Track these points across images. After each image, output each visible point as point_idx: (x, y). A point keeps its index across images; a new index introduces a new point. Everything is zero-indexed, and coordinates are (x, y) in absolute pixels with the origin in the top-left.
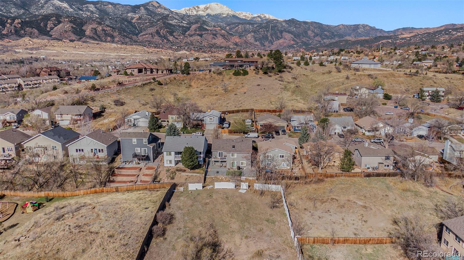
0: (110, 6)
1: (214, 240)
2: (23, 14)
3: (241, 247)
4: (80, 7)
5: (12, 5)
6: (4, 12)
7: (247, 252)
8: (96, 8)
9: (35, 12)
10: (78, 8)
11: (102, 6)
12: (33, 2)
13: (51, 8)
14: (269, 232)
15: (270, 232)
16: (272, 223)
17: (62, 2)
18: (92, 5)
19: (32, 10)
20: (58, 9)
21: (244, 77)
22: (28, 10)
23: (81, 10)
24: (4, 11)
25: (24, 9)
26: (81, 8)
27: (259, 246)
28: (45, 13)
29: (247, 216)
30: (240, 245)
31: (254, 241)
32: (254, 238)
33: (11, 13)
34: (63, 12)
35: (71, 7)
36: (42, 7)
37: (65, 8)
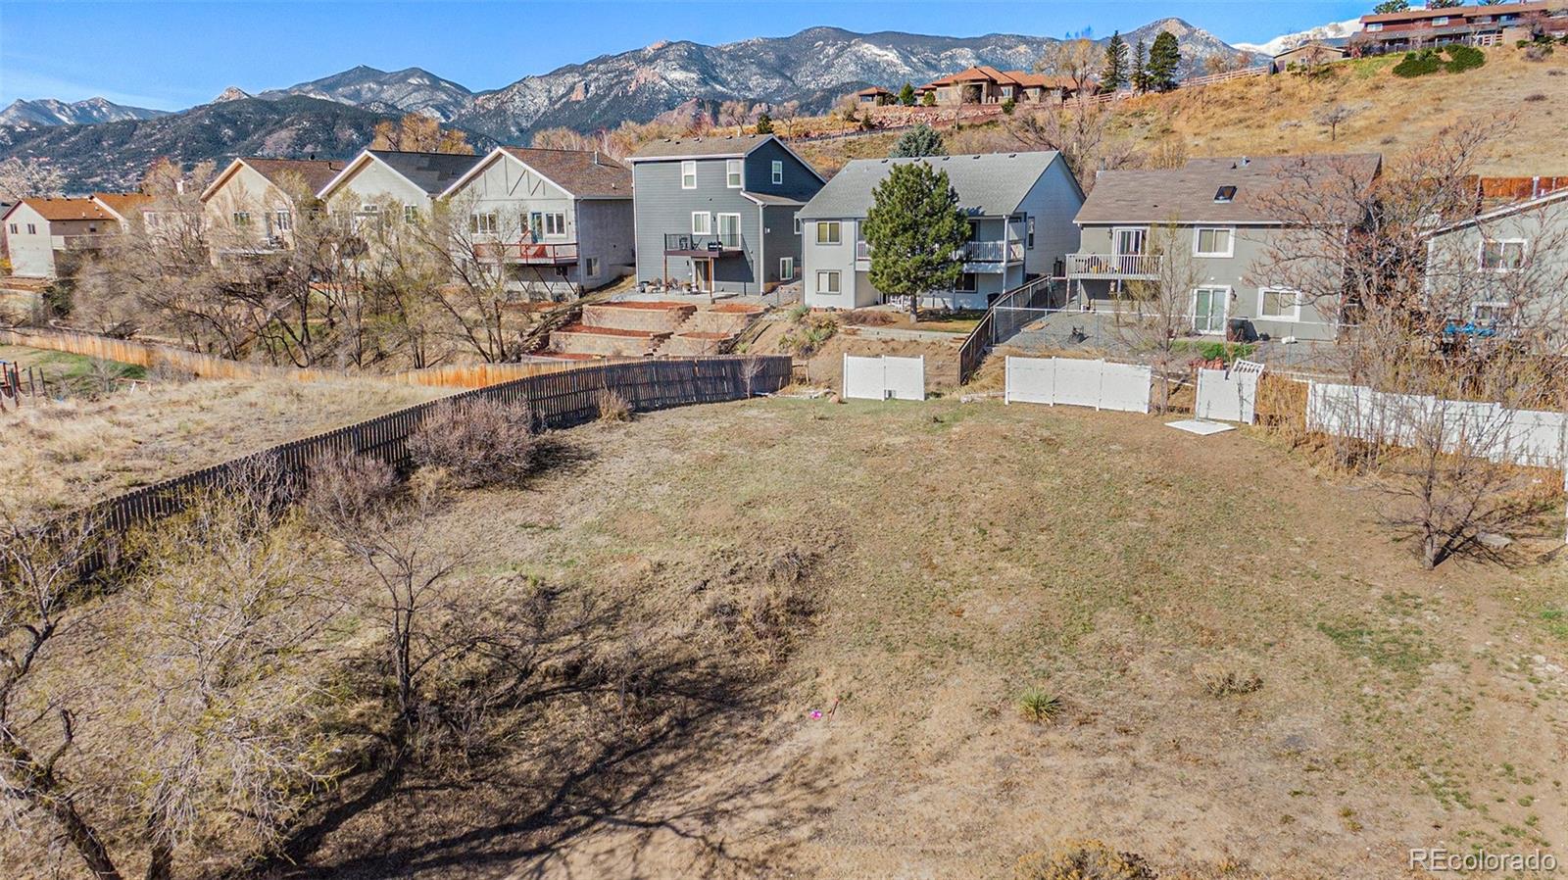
0: (1022, 48)
1: (736, 653)
2: (779, 90)
3: (939, 771)
4: (931, 57)
5: (754, 69)
6: (732, 89)
7: (968, 833)
8: (978, 57)
9: (808, 83)
10: (927, 63)
11: (999, 51)
12: (806, 55)
13: (852, 67)
14: (1318, 719)
15: (1328, 723)
16: (1380, 661)
17: (882, 49)
18: (967, 52)
19: (802, 76)
20: (870, 68)
21: (1454, 77)
22: (790, 79)
23: (935, 68)
24: (734, 84)
25: (783, 75)
26: (934, 62)
27: (1129, 819)
28: (834, 83)
29: (1153, 569)
30: (941, 757)
31: (1111, 760)
32: (1122, 740)
33: (750, 90)
34: (881, 78)
35: (906, 61)
36: (829, 66)
37: (890, 64)
